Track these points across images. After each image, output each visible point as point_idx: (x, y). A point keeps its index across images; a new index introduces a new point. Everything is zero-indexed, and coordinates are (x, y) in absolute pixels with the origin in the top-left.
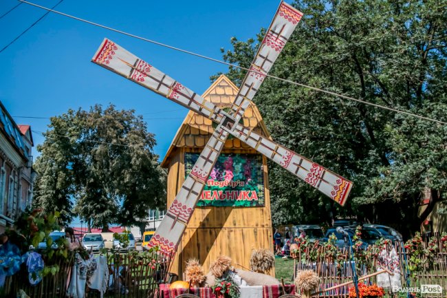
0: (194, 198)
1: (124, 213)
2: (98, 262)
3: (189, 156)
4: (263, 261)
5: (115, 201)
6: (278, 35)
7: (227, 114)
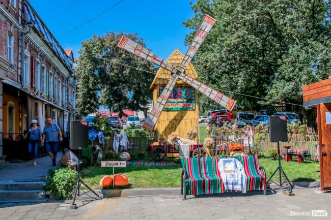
0: (162, 107)
1: (133, 102)
2: (123, 135)
3: (161, 88)
4: (191, 134)
5: (127, 95)
6: (203, 31)
7: (178, 69)
